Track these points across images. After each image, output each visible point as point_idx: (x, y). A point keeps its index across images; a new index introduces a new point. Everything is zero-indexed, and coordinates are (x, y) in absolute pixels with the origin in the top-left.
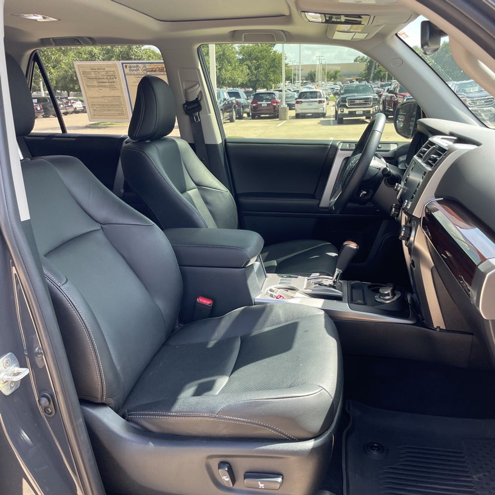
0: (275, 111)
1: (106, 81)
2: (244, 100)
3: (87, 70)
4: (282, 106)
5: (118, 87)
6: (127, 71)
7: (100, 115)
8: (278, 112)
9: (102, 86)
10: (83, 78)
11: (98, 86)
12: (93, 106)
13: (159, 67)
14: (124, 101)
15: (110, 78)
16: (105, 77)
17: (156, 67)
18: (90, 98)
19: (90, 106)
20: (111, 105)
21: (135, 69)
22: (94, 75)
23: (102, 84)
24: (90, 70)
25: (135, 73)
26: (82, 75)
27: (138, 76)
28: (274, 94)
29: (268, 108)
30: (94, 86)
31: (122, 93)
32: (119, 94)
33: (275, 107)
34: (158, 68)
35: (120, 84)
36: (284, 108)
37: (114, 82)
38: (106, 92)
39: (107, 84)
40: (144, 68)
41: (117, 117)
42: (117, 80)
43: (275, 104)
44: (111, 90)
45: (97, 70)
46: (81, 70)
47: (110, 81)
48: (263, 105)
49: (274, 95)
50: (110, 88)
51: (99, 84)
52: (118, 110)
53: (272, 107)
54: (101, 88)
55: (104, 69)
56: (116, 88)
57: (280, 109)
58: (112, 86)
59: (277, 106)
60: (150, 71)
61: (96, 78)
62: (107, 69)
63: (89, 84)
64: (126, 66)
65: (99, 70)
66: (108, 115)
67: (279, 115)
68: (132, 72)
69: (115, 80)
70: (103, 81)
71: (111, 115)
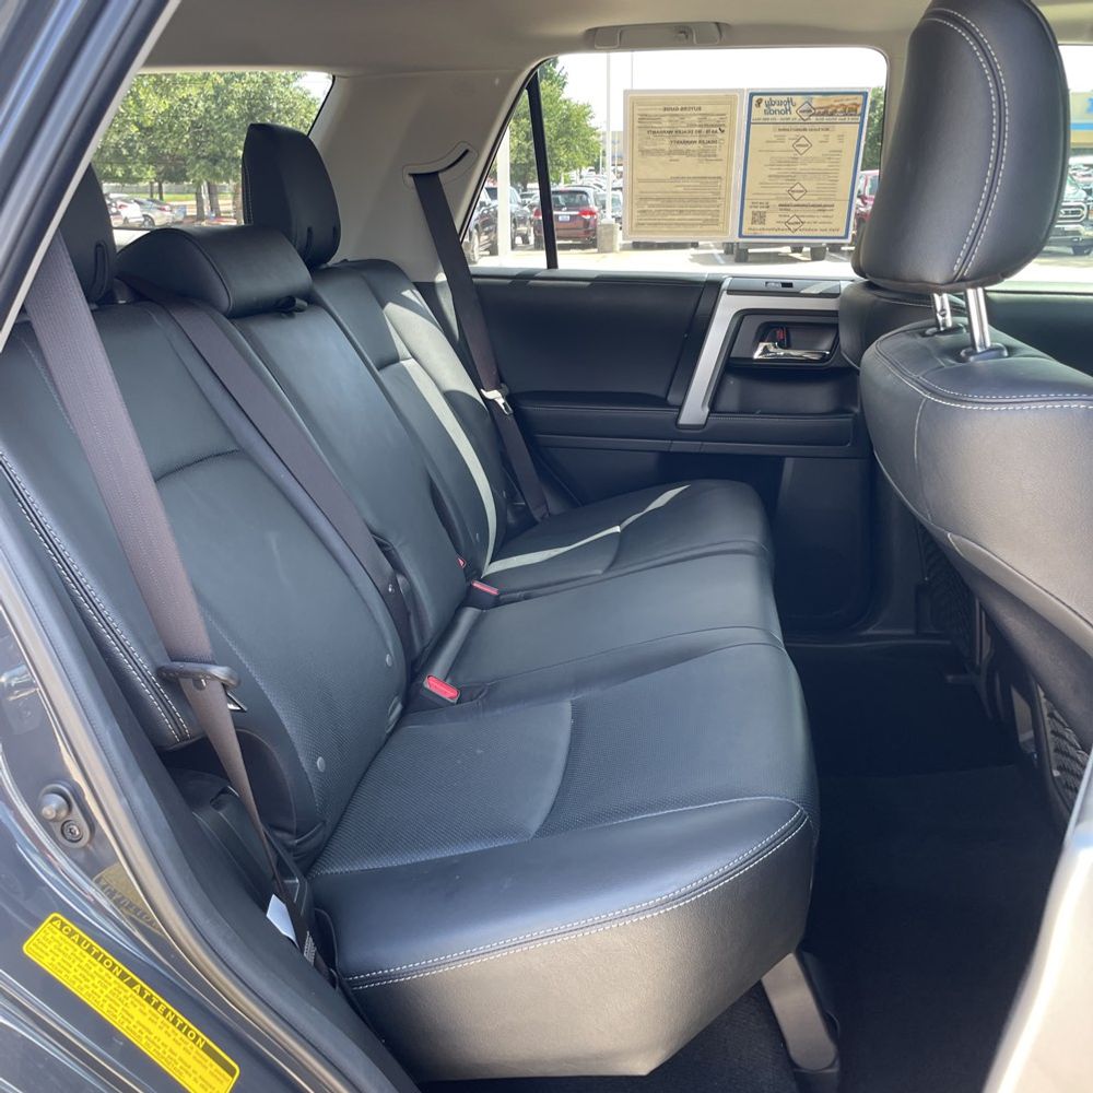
0: (587, 232)
1: (697, 139)
2: (517, 206)
3: (653, 112)
4: (603, 221)
5: (722, 154)
6: (758, 113)
7: (656, 224)
8: (594, 235)
9: (681, 152)
10: (637, 131)
11: (670, 153)
12: (643, 202)
13: (846, 103)
14: (728, 190)
15: (707, 132)
16: (695, 129)
17: (837, 104)
18: (640, 181)
19: (635, 201)
20: (691, 200)
21: (780, 108)
22: (668, 124)
23: (681, 147)
24: (662, 112)
25: (778, 118)
26: (636, 124)
27: (782, 126)
28: (586, 194)
29: (572, 225)
30: (659, 152)
31: (728, 169)
32: (720, 172)
33: (587, 223)
34: (843, 105)
35: (730, 146)
36: (609, 226)
37: (714, 142)
38: (689, 167)
39: (694, 147)
40: (806, 107)
41: (698, 228)
42: (725, 136)
43: (588, 217)
44: (701, 161)
45: (679, 112)
46: (636, 112)
47: (705, 139)
48: (560, 218)
49: (584, 196)
50: (699, 155)
51: (674, 147)
52: (703, 212)
53: (580, 224)
54: (675, 157)
55: (700, 109)
56: (715, 156)
57: (599, 229)
58: (706, 151)
59: (592, 222)
60: (819, 114)
61: (671, 132)
62: (707, 109)
63: (647, 148)
64: (759, 102)
65: (684, 112)
66: (676, 224)
67: (598, 242)
68: (770, 116)
69: (719, 136)
70: (686, 139)
71: (683, 224)
